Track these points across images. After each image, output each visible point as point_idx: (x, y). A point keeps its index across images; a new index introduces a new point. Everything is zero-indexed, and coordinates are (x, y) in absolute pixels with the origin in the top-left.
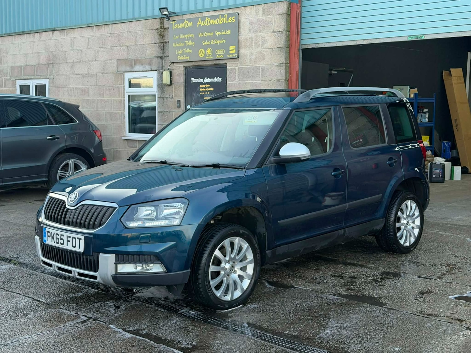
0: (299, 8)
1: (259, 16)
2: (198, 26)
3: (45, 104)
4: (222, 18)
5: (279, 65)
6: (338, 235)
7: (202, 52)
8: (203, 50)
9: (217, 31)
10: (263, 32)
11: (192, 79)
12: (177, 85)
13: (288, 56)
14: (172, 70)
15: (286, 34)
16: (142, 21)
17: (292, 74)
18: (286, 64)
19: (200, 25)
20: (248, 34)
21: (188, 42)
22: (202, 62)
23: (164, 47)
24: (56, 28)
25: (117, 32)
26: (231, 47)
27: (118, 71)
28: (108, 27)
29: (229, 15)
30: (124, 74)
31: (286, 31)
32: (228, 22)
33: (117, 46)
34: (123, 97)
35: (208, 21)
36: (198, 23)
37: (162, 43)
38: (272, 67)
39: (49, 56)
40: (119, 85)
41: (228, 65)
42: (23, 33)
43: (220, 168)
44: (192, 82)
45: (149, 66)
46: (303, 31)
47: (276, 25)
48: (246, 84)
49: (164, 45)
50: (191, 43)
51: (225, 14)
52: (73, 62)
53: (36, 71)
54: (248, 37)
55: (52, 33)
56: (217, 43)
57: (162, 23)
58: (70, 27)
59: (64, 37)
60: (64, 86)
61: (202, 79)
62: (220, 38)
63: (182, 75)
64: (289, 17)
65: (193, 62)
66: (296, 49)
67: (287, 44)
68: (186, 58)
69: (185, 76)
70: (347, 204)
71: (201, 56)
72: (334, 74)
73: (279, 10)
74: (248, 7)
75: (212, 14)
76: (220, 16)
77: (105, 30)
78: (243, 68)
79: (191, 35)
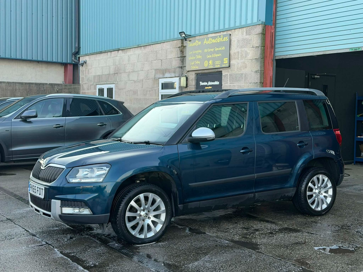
0: (273, 29)
1: (243, 36)
2: (204, 44)
3: (98, 101)
4: (220, 38)
5: (256, 72)
6: (248, 197)
7: (206, 63)
8: (207, 61)
9: (216, 48)
10: (246, 48)
11: (201, 82)
12: (191, 87)
13: (263, 65)
14: (188, 76)
15: (261, 49)
16: (170, 42)
17: (266, 78)
18: (261, 71)
19: (205, 43)
20: (236, 49)
21: (198, 56)
22: (206, 70)
23: (183, 60)
24: (120, 49)
25: (155, 50)
26: (225, 59)
27: (155, 78)
28: (150, 46)
29: (224, 36)
30: (159, 80)
31: (261, 46)
32: (223, 41)
33: (155, 60)
34: (158, 96)
35: (210, 40)
36: (204, 42)
37: (182, 57)
38: (251, 73)
39: (116, 68)
40: (156, 87)
41: (223, 72)
42: (101, 53)
43: (150, 144)
44: (200, 85)
45: (174, 74)
46: (277, 46)
47: (254, 42)
48: (234, 86)
49: (183, 58)
50: (200, 57)
51: (221, 35)
52: (129, 72)
53: (108, 78)
54: (236, 51)
55: (118, 52)
56: (216, 56)
57: (182, 43)
58: (128, 47)
59: (124, 55)
60: (124, 89)
61: (207, 83)
62: (217, 52)
63: (194, 80)
64: (264, 36)
65: (201, 71)
66: (270, 59)
67: (262, 56)
68: (197, 67)
69: (196, 81)
70: (255, 174)
71: (205, 66)
72: (317, 78)
73: (256, 31)
74: (236, 29)
75: (214, 35)
76: (218, 36)
77: (148, 49)
78: (233, 74)
79: (200, 51)
